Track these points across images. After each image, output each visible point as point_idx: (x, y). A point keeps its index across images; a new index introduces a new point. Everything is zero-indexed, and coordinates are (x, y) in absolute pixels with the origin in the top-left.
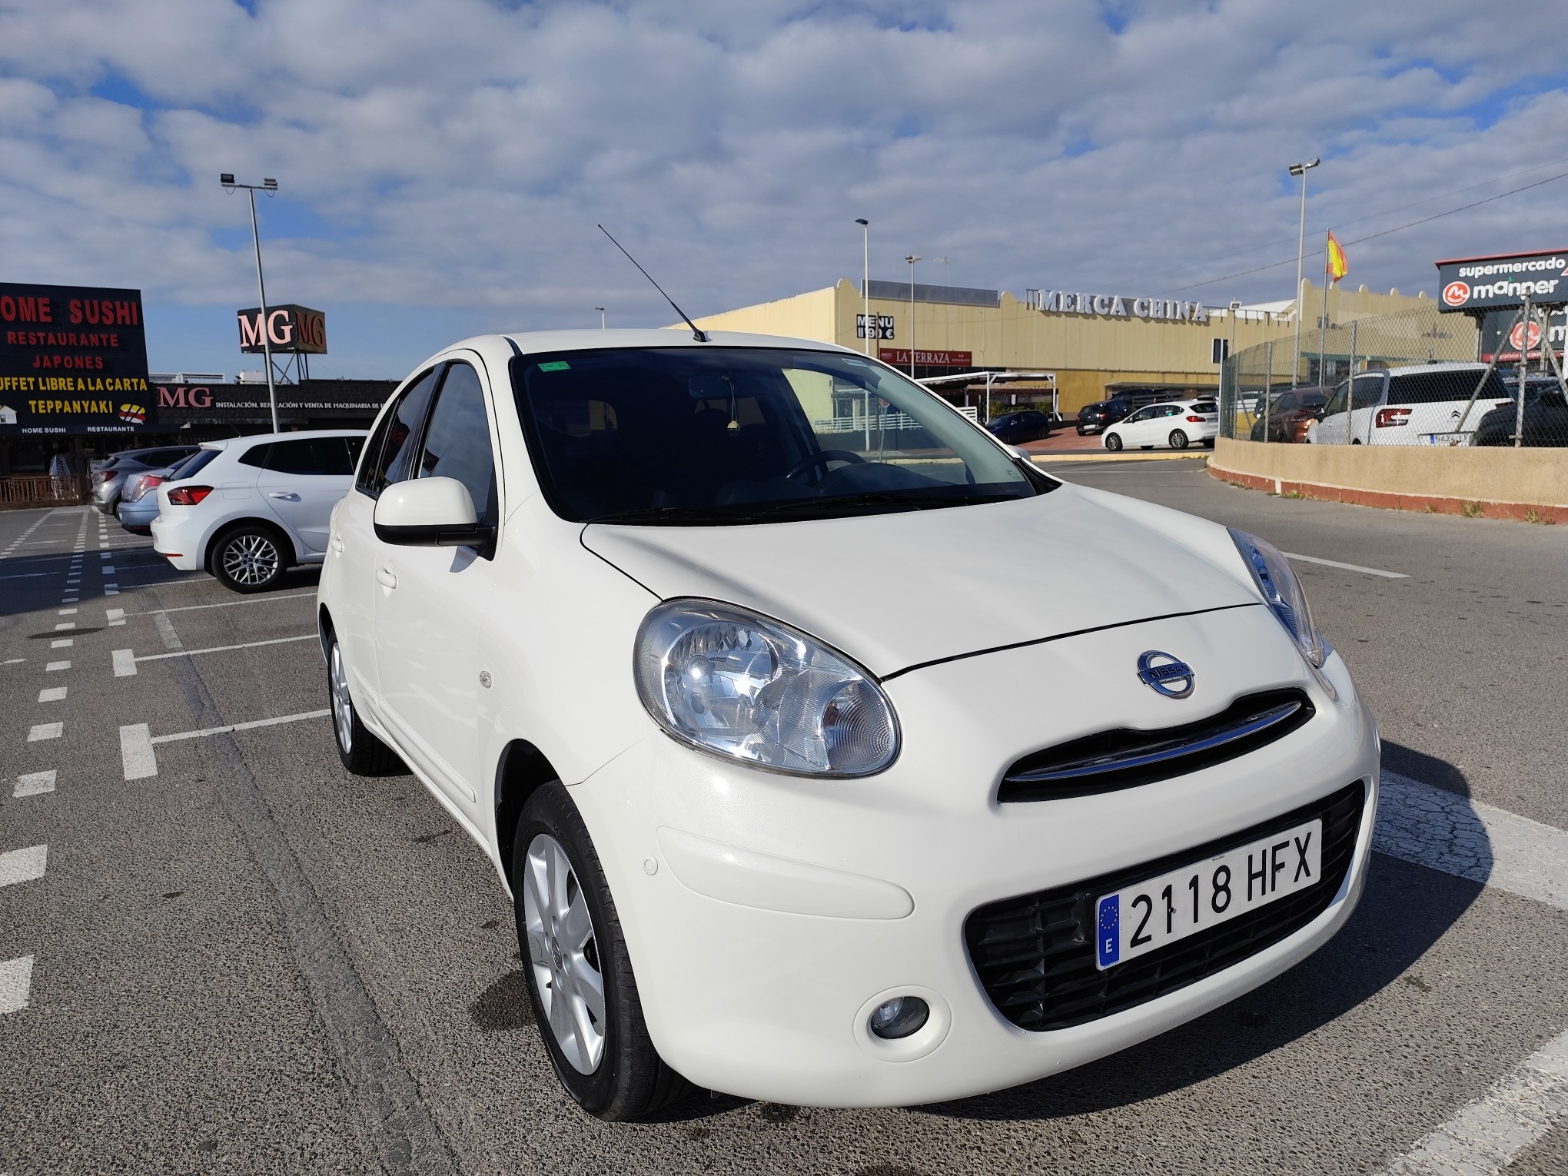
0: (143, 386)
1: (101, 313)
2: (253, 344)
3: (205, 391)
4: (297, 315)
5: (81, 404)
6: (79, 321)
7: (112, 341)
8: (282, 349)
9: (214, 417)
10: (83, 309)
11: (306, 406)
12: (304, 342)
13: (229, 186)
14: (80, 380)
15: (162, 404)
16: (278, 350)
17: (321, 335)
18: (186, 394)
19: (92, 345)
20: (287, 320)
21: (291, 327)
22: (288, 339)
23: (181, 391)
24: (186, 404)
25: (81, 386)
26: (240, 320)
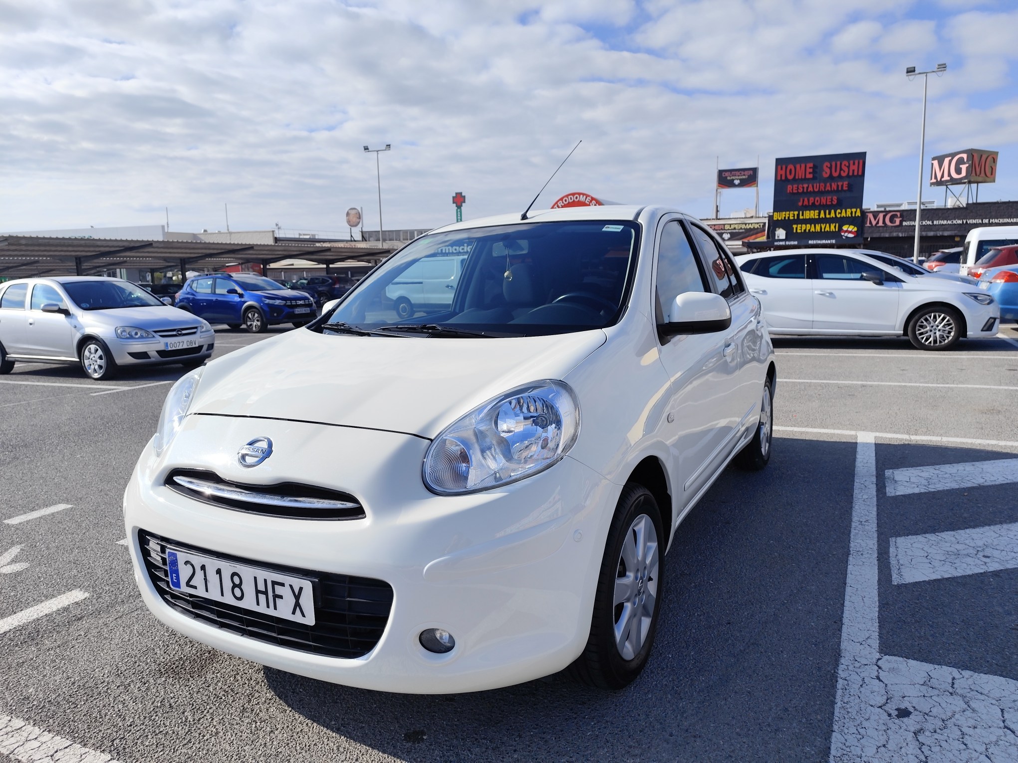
0: (858, 214)
1: (841, 169)
2: (939, 180)
3: (897, 215)
4: (973, 156)
5: (821, 226)
6: (828, 175)
7: (845, 186)
8: (958, 182)
9: (900, 232)
10: (831, 168)
11: (968, 222)
12: (976, 175)
13: (911, 75)
14: (822, 212)
15: (868, 225)
16: (955, 183)
17: (992, 169)
18: (884, 217)
19: (832, 189)
20: (965, 161)
21: (967, 165)
22: (964, 174)
23: (881, 216)
24: (883, 224)
25: (822, 215)
26: (932, 164)
